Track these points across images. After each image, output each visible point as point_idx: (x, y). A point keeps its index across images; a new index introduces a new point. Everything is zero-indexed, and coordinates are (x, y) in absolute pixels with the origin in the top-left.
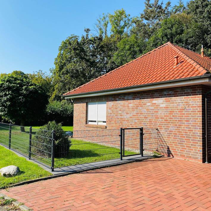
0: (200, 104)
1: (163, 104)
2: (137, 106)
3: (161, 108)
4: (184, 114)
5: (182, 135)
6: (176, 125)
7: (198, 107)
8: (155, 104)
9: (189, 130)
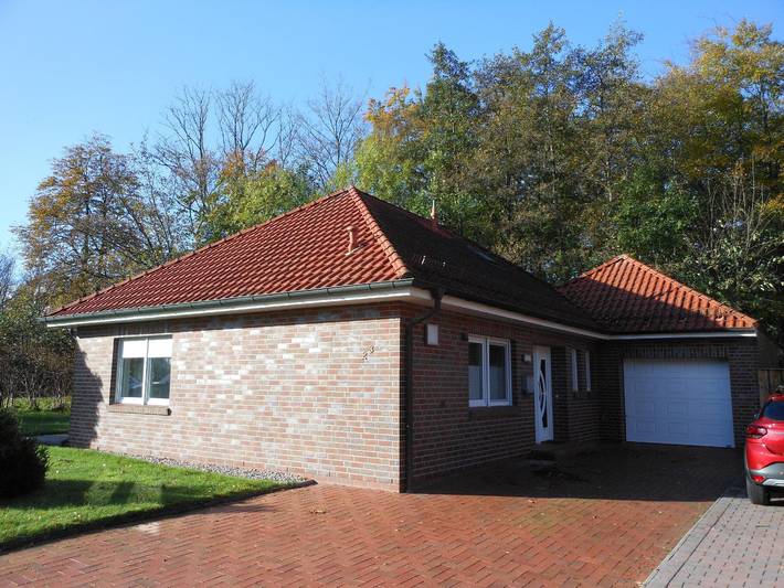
0: (397, 348)
1: (315, 346)
2: (254, 352)
3: (310, 356)
4: (362, 372)
5: (358, 424)
6: (344, 401)
7: (393, 355)
8: (298, 345)
9: (372, 413)
